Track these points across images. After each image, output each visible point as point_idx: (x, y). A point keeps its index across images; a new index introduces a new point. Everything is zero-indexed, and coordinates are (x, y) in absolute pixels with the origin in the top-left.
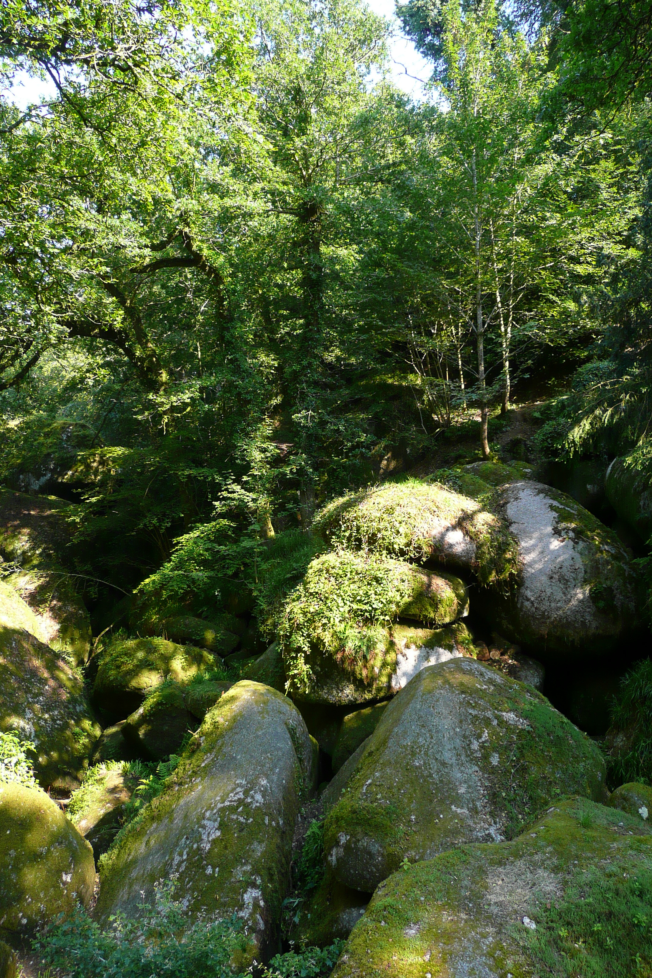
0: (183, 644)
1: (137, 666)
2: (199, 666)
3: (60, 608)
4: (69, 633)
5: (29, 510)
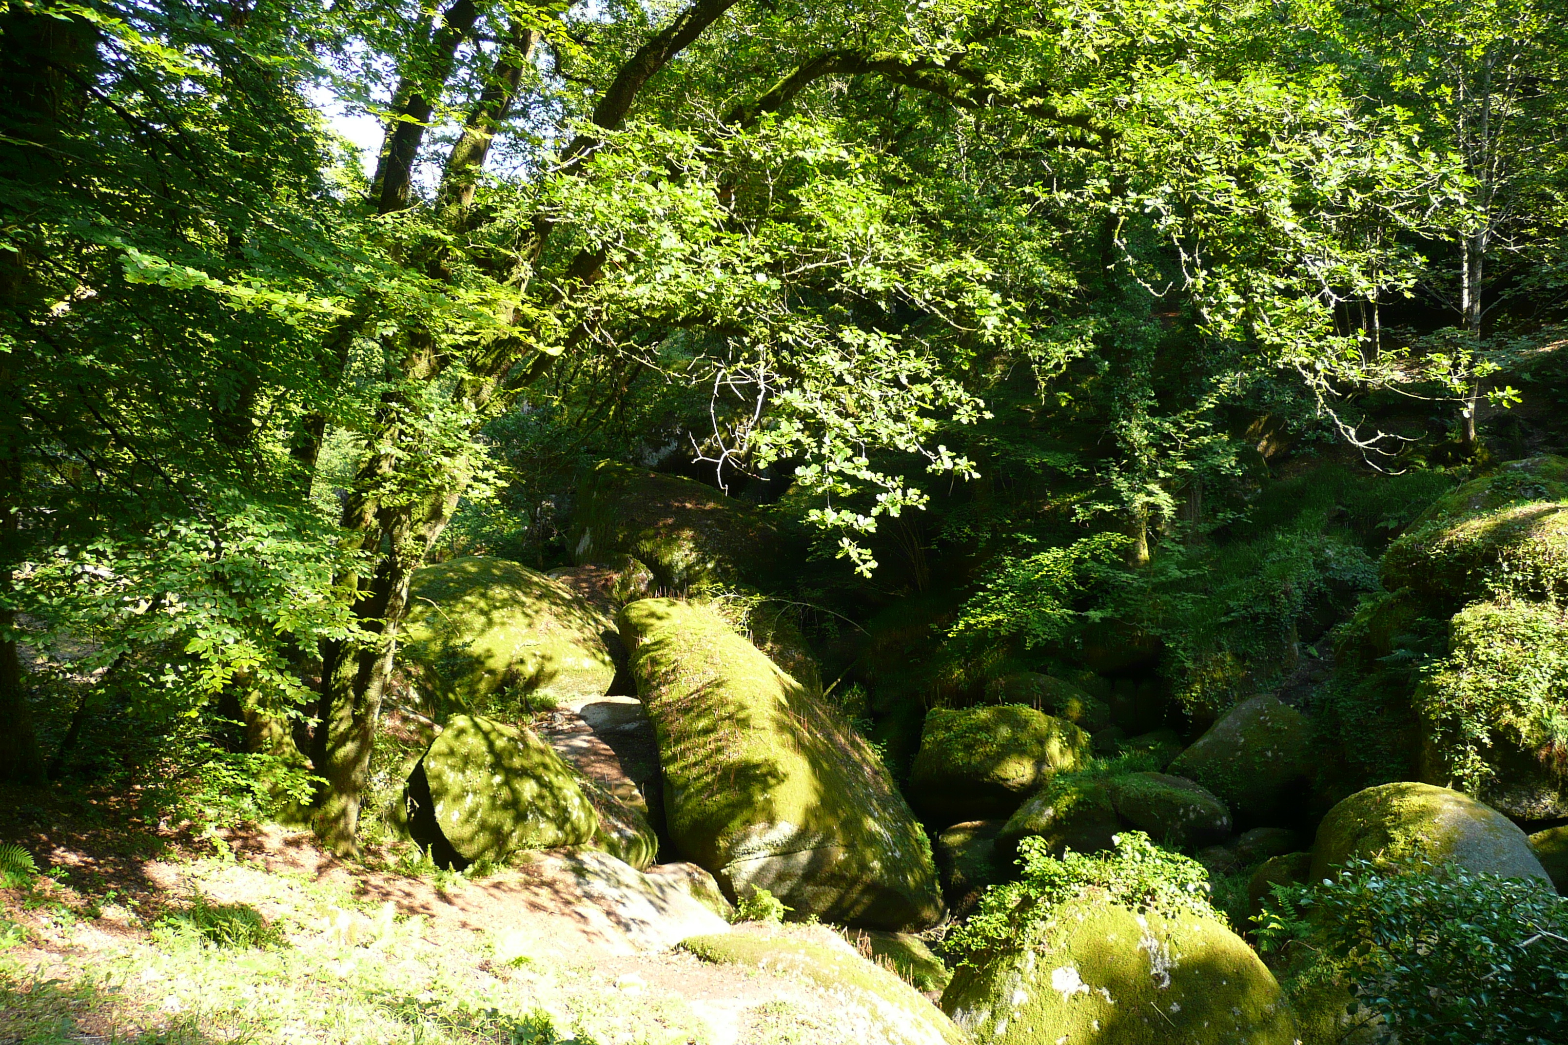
0: (1055, 716)
2: (1074, 749)
5: (682, 502)
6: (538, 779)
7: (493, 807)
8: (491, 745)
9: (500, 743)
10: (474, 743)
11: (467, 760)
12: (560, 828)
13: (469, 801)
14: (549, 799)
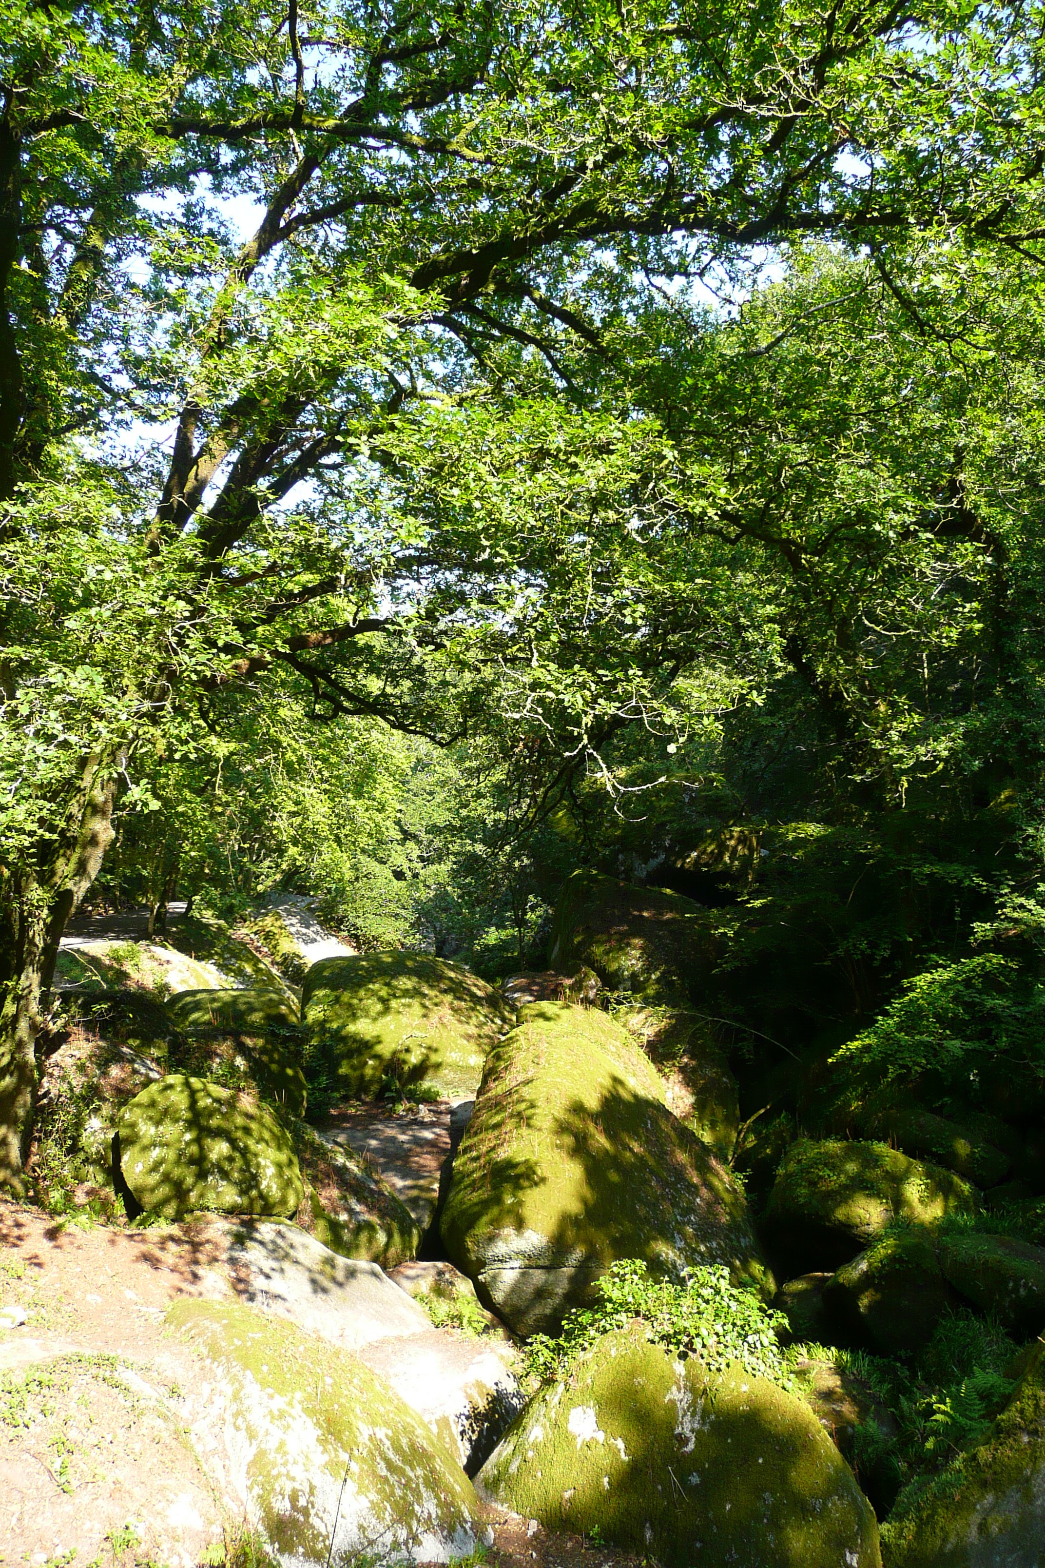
0: (922, 1159)
1: (845, 1187)
2: (946, 1199)
3: (694, 1070)
4: (708, 1111)
5: (641, 910)
6: (233, 1142)
7: (178, 1162)
8: (193, 1102)
9: (204, 1102)
10: (179, 1099)
11: (164, 1115)
12: (243, 1193)
13: (156, 1153)
14: (239, 1163)
